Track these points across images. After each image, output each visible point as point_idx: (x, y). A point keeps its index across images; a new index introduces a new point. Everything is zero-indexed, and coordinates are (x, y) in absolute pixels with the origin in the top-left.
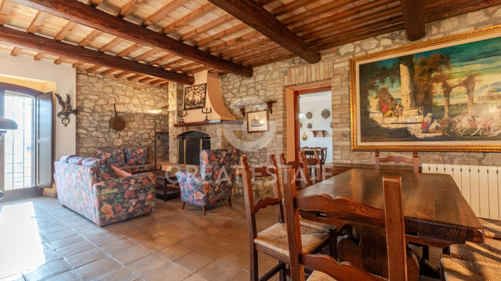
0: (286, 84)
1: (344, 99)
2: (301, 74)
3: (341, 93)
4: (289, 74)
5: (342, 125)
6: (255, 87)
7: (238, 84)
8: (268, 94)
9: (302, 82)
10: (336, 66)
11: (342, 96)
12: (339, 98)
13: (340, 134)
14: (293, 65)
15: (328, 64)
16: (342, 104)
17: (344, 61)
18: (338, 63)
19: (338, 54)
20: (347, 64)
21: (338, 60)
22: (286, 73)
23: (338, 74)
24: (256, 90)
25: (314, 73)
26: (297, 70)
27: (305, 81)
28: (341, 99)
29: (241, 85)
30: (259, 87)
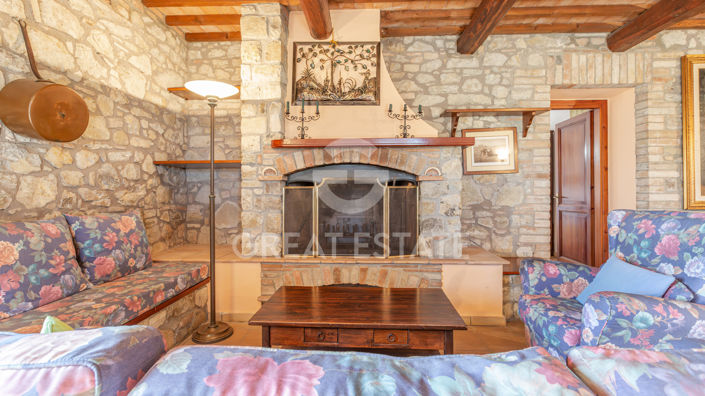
0: (559, 81)
1: (669, 122)
2: (589, 66)
3: (665, 111)
4: (565, 62)
5: (664, 167)
6: (482, 78)
7: (438, 64)
8: (516, 96)
9: (591, 82)
10: (656, 64)
11: (665, 116)
12: (660, 119)
13: (662, 180)
14: (573, 46)
15: (644, 59)
16: (665, 131)
17: (670, 59)
18: (660, 59)
19: (661, 45)
20: (675, 64)
21: (659, 55)
22: (559, 60)
23: (660, 79)
24: (484, 85)
25: (616, 69)
26: (583, 58)
27: (599, 81)
28: (665, 123)
29: (444, 66)
30: (491, 79)
